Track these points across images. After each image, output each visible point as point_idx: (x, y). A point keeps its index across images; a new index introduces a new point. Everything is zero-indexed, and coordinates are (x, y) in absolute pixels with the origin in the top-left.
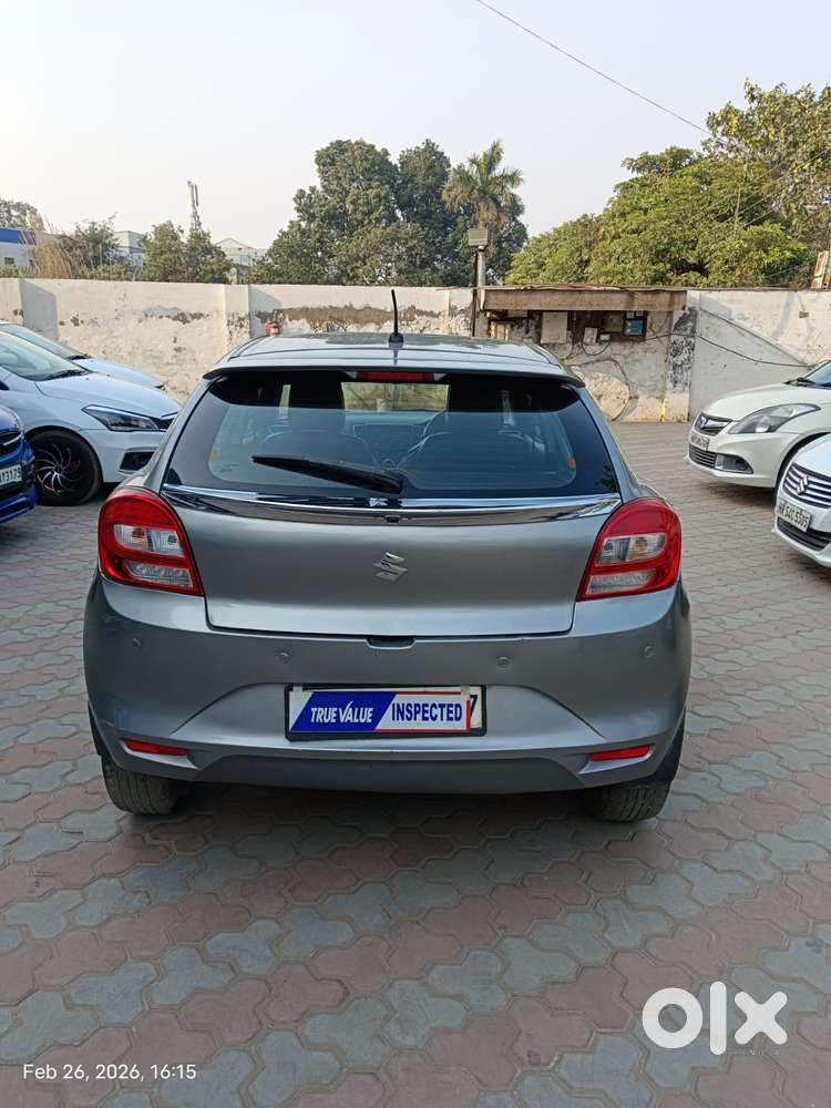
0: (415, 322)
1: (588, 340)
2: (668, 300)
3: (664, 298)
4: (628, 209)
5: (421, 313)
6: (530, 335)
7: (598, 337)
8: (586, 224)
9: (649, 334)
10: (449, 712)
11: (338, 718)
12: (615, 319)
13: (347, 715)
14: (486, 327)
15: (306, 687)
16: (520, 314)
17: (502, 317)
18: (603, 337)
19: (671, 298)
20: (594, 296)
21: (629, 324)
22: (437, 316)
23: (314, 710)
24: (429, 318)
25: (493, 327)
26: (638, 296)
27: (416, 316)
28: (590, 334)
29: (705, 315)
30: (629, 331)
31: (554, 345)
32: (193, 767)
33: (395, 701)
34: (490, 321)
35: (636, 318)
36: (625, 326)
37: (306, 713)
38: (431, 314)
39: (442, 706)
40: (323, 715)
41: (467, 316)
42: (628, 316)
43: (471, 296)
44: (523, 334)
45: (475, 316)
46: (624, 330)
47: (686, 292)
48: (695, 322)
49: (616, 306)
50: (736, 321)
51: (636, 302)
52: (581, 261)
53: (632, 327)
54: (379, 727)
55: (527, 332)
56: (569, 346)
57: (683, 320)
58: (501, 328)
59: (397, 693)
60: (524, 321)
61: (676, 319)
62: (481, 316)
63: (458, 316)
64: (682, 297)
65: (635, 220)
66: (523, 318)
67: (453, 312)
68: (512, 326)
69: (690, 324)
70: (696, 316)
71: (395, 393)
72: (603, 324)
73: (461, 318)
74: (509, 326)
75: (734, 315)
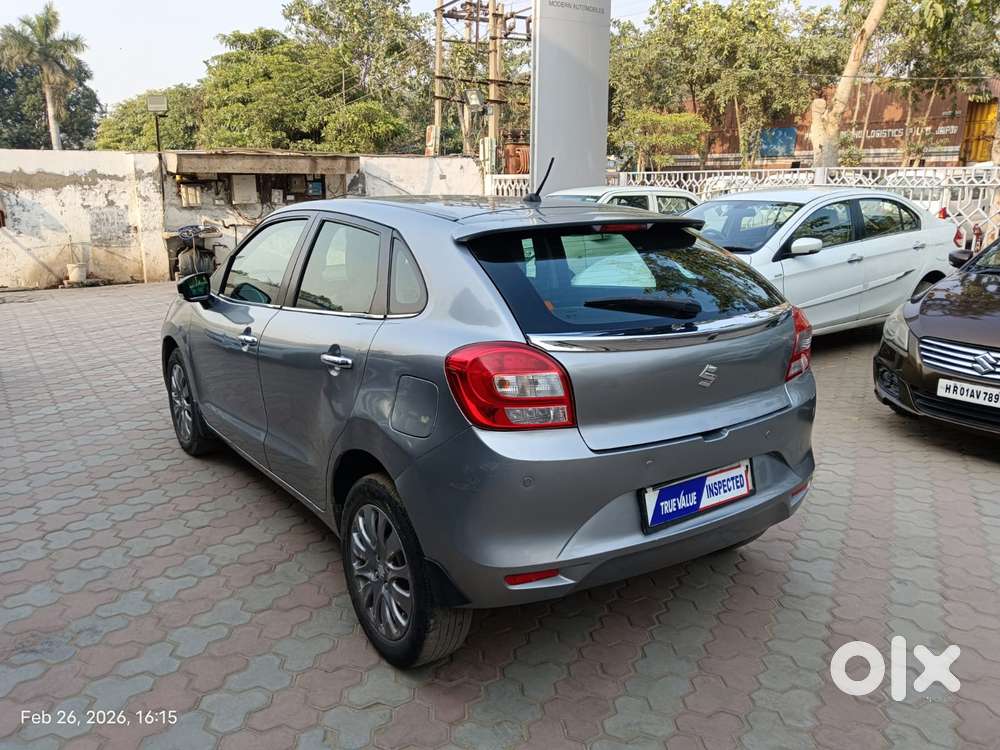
0: (98, 186)
1: (276, 201)
2: (345, 165)
3: (342, 163)
4: (230, 80)
5: (104, 177)
6: (220, 196)
7: (285, 197)
8: (184, 93)
9: (328, 193)
10: (737, 482)
11: (677, 507)
12: (298, 182)
13: (683, 503)
14: (175, 189)
15: (654, 487)
16: (209, 177)
17: (192, 180)
18: (290, 198)
19: (347, 164)
20: (282, 161)
21: (310, 186)
22: (122, 179)
23: (662, 504)
24: (114, 182)
25: (183, 189)
26: (319, 161)
27: (99, 180)
28: (277, 195)
29: (370, 178)
30: (311, 191)
31: (245, 205)
32: (572, 582)
33: (707, 483)
34: (179, 184)
35: (315, 181)
36: (307, 186)
37: (658, 508)
38: (115, 178)
39: (732, 479)
40: (668, 507)
41: (155, 179)
42: (310, 178)
43: (157, 159)
44: (214, 195)
45: (163, 179)
46: (307, 191)
47: (358, 158)
48: (364, 184)
49: (302, 170)
50: (395, 183)
51: (319, 167)
52: (187, 127)
53: (313, 188)
54: (703, 505)
55: (217, 194)
56: (259, 207)
57: (354, 182)
58: (191, 190)
59: (706, 477)
60: (213, 184)
61: (348, 182)
62: (170, 179)
63: (146, 180)
64: (356, 162)
65: (239, 91)
66: (211, 181)
67: (139, 175)
68: (202, 188)
69: (360, 185)
70: (364, 178)
71: (84, 255)
72: (288, 185)
73: (149, 180)
74: (198, 188)
75: (392, 178)
